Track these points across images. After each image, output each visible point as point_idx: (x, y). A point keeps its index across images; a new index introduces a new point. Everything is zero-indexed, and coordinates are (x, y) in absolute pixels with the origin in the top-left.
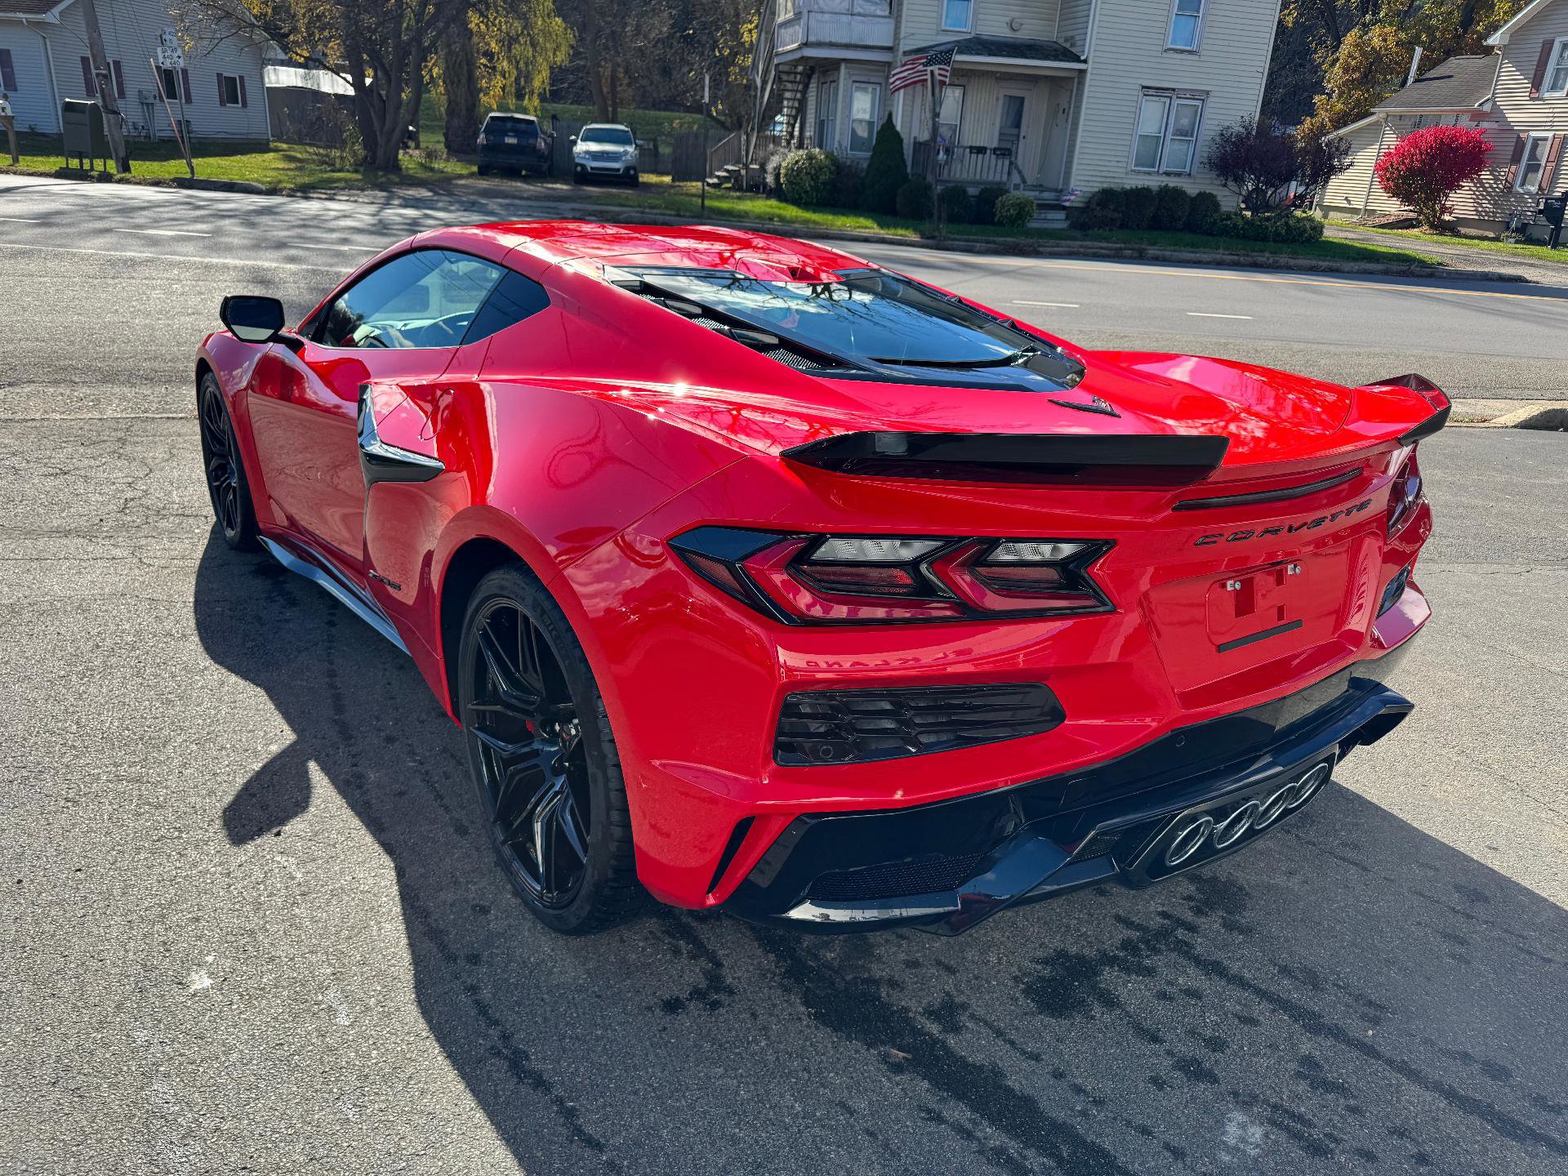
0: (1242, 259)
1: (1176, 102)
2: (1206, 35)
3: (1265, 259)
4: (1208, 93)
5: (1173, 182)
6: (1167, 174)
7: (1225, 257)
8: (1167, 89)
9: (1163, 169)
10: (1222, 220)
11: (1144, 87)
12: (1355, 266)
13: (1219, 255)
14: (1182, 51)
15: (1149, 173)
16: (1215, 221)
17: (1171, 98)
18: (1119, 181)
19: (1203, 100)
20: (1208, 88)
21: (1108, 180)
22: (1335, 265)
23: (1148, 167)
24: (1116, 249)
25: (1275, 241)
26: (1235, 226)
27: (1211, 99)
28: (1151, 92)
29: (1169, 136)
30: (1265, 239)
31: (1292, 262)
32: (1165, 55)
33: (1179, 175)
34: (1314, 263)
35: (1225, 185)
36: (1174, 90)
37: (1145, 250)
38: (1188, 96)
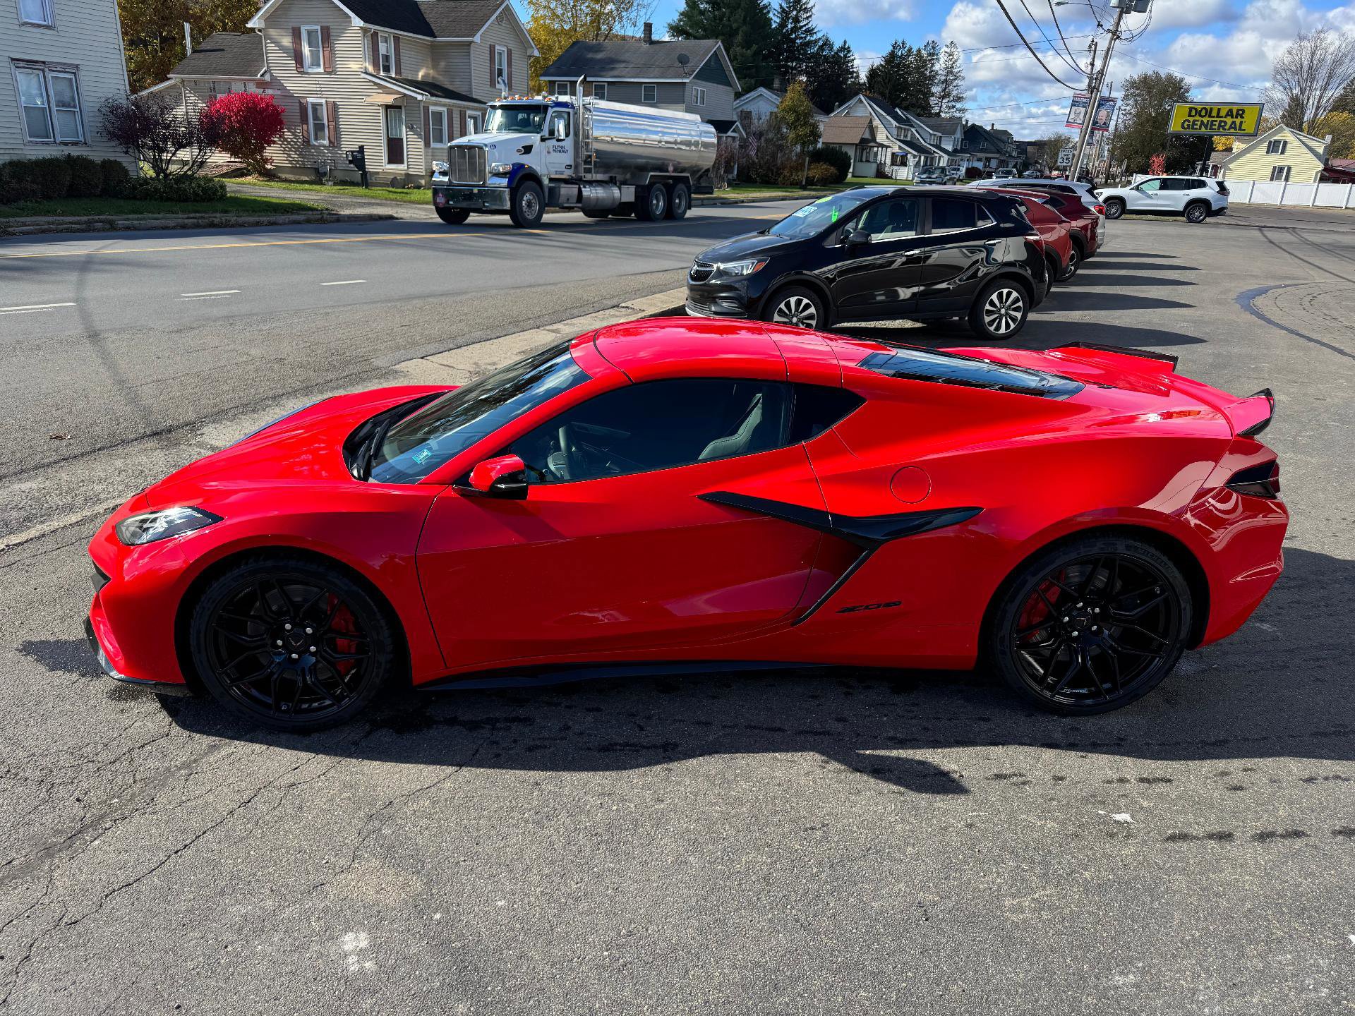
0: (200, 221)
1: (50, 75)
2: (57, 12)
3: (218, 220)
4: (77, 66)
5: (75, 152)
6: (66, 144)
7: (186, 221)
8: (37, 62)
9: (59, 140)
10: (141, 185)
11: (13, 59)
12: (282, 218)
13: (180, 218)
14: (39, 26)
15: (47, 144)
16: (134, 188)
17: (43, 70)
18: (20, 152)
19: (75, 73)
20: (77, 62)
21: (7, 152)
22: (272, 219)
23: (42, 137)
24: (85, 223)
25: (195, 200)
26: (156, 189)
27: (82, 73)
28: (22, 64)
29: (54, 108)
30: (186, 200)
31: (241, 220)
32: (22, 28)
33: (75, 144)
34: (257, 219)
35: (126, 152)
36: (44, 62)
37: (114, 221)
38: (58, 69)
